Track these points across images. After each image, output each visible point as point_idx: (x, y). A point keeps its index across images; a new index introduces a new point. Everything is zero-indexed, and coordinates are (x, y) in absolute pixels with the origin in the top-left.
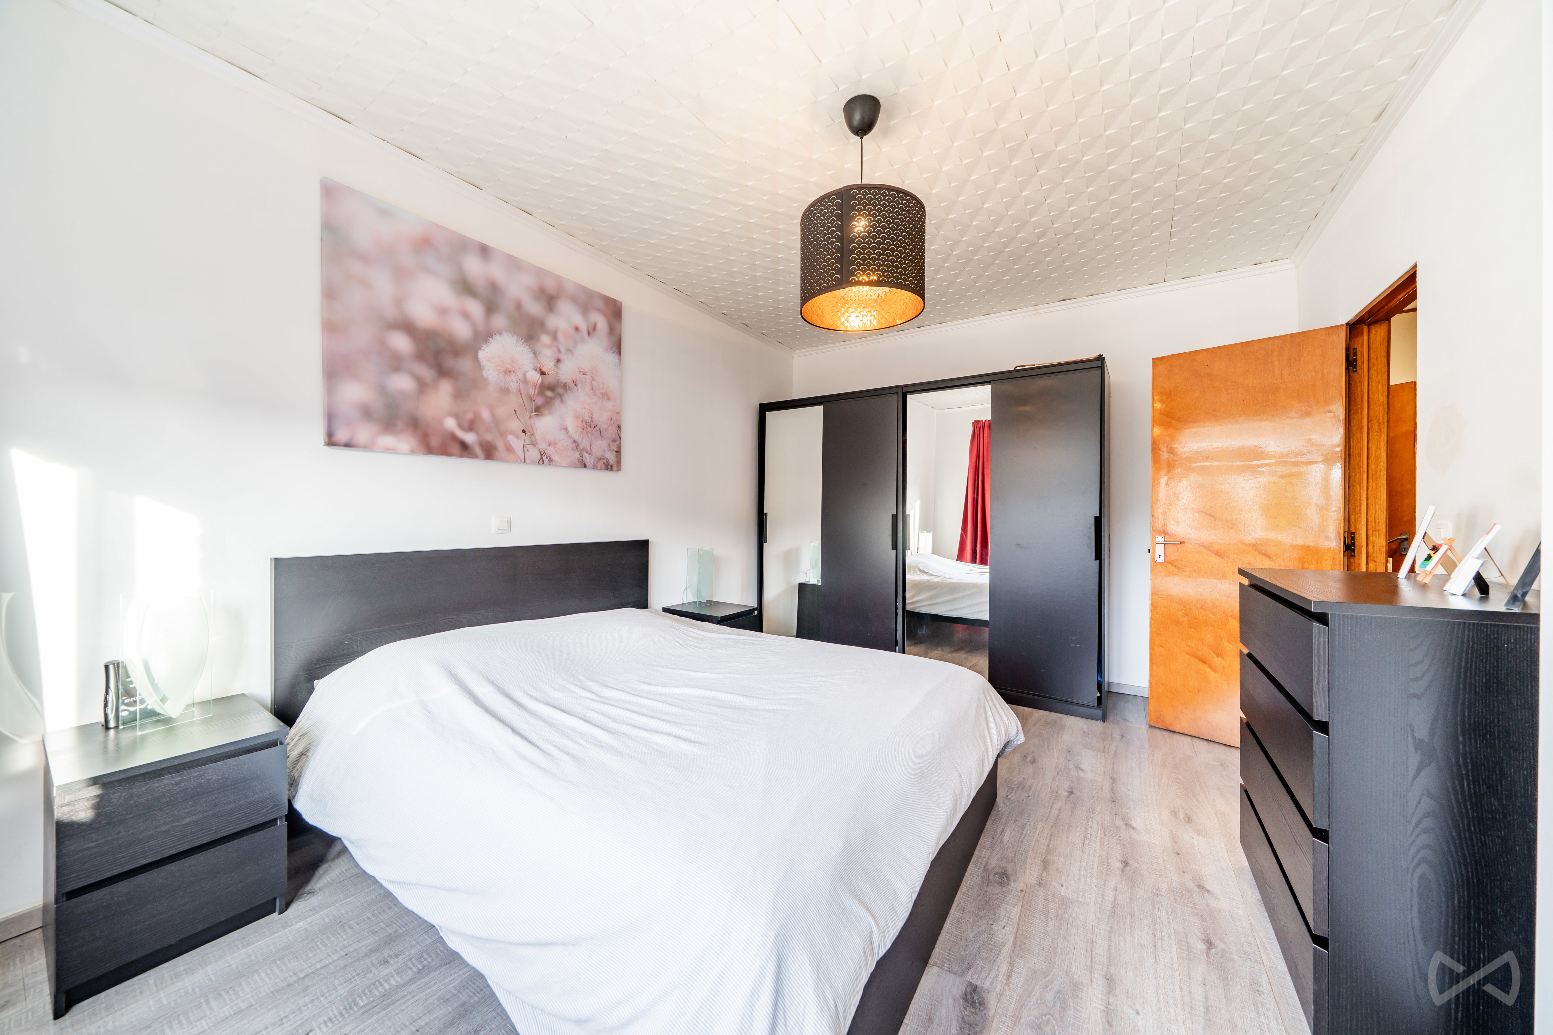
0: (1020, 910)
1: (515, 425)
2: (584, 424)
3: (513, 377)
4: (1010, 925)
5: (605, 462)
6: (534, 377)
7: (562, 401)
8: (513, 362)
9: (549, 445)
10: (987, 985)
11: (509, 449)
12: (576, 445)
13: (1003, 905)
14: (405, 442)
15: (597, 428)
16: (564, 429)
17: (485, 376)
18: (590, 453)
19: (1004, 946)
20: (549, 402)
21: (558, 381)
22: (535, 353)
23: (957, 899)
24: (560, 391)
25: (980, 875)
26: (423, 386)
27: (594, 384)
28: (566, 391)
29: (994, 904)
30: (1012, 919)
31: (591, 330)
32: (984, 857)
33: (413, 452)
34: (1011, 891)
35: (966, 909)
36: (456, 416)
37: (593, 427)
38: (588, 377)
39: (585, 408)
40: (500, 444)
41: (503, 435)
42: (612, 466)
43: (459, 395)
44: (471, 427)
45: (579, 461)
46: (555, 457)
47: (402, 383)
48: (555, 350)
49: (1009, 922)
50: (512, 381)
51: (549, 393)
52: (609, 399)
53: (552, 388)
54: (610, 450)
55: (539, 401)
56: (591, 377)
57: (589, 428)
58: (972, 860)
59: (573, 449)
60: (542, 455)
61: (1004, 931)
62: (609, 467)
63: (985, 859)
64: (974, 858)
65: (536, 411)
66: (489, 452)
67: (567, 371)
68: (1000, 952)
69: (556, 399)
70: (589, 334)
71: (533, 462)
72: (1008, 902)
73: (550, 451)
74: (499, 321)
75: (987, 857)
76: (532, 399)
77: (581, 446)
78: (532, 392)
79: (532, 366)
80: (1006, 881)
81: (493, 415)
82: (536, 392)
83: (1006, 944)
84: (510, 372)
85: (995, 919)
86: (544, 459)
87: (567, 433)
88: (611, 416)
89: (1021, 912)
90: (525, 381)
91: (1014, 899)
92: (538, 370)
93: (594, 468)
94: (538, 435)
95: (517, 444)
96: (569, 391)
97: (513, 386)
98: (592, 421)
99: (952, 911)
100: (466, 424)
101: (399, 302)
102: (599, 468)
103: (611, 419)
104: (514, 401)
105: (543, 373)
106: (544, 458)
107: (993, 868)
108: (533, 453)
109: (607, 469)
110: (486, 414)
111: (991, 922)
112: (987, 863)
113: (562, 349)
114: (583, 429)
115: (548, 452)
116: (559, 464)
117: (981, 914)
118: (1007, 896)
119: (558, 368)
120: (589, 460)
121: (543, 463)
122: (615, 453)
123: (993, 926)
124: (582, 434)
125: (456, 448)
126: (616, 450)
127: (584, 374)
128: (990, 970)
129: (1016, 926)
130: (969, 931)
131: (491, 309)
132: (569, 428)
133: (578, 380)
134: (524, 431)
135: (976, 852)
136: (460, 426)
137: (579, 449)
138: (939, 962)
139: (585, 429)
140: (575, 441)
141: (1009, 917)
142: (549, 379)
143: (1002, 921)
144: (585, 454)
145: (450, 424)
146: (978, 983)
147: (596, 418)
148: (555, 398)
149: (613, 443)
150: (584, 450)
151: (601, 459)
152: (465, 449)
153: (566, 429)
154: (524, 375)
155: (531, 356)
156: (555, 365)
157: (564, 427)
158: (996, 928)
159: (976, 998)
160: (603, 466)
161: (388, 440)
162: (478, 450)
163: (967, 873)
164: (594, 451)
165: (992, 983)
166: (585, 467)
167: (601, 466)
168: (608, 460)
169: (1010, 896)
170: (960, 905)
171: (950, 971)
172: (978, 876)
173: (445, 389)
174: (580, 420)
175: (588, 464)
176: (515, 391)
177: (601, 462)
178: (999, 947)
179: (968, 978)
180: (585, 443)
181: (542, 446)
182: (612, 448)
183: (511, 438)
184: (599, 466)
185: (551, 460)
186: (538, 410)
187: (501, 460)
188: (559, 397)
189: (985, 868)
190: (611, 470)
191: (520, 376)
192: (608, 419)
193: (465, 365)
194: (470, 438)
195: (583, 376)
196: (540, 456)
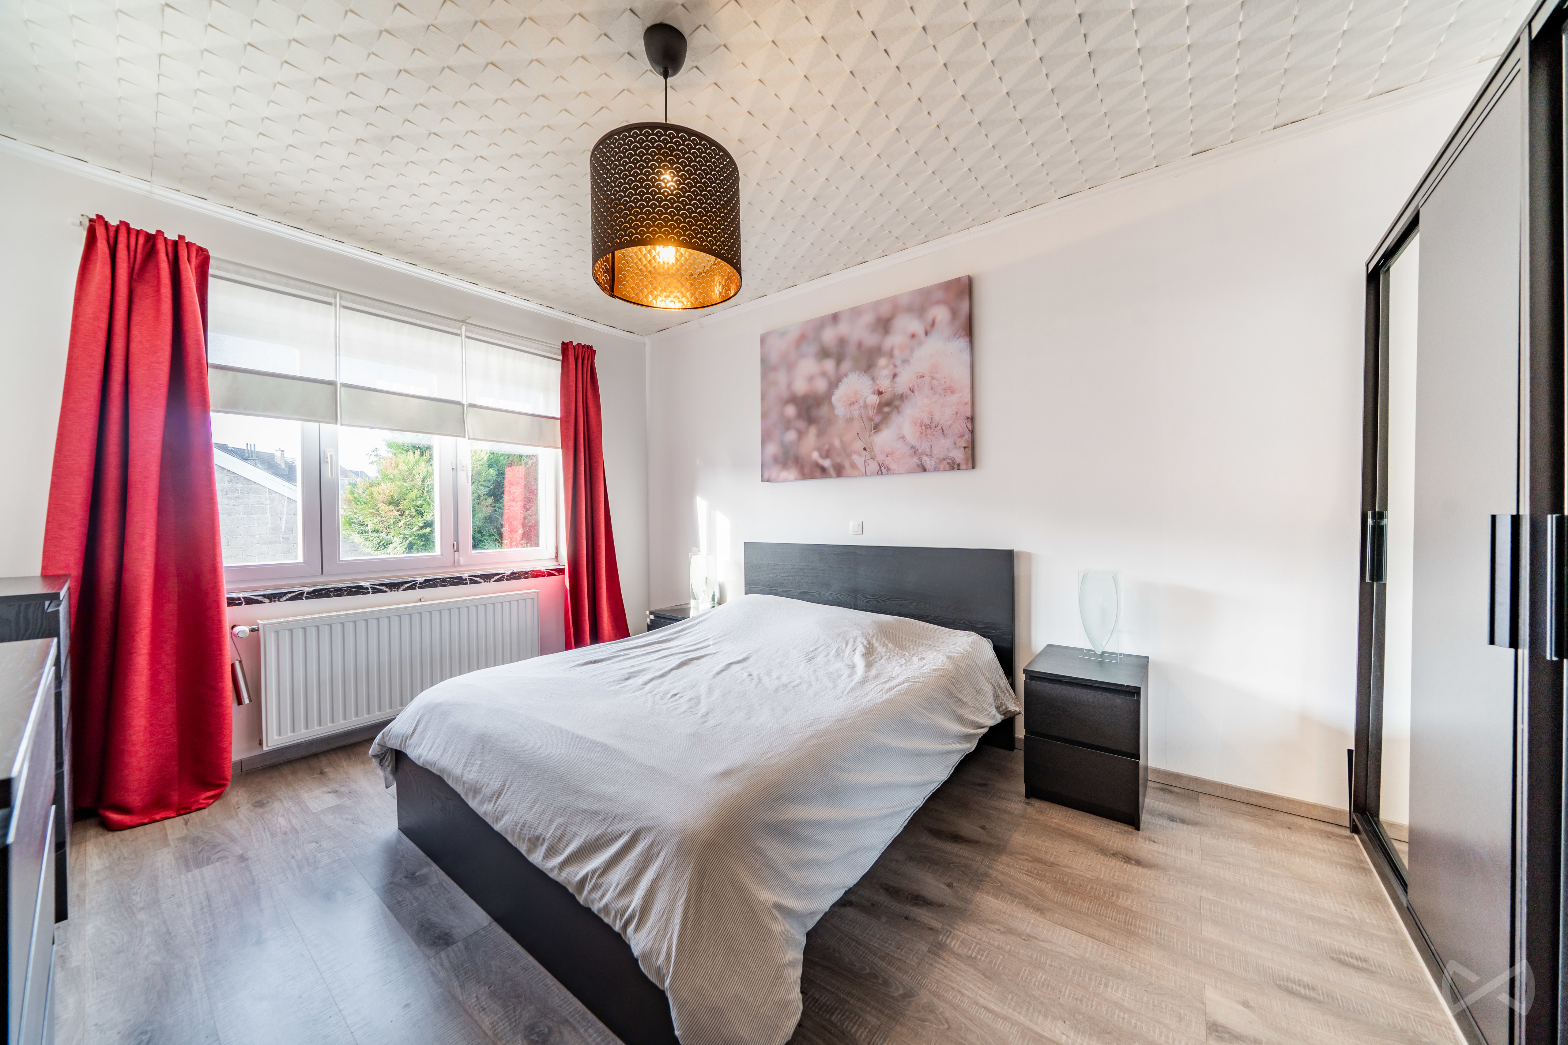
0: (484, 1027)
1: (858, 445)
2: (923, 427)
3: (856, 406)
4: (476, 1005)
5: (950, 461)
6: (874, 399)
7: (899, 412)
8: (856, 394)
9: (887, 456)
10: (443, 954)
11: (854, 466)
12: (914, 450)
13: (502, 1013)
14: (791, 474)
15: (939, 427)
16: (901, 438)
17: (836, 414)
18: (930, 456)
19: (460, 986)
20: (886, 418)
21: (895, 395)
22: (873, 379)
23: (542, 968)
24: (897, 403)
25: (559, 1009)
26: (801, 434)
27: (934, 382)
28: (903, 401)
29: (510, 1003)
30: (480, 1012)
31: (928, 328)
32: (586, 1031)
33: (796, 479)
34: (515, 1034)
35: (524, 973)
36: (818, 449)
37: (933, 427)
38: (927, 379)
39: (923, 412)
40: (847, 464)
41: (849, 455)
42: (959, 465)
43: (820, 434)
44: (827, 455)
45: (918, 465)
46: (893, 466)
47: (791, 436)
48: (891, 366)
49: (479, 1006)
50: (855, 410)
51: (886, 409)
52: (953, 392)
53: (888, 404)
54: (956, 447)
55: (877, 419)
56: (931, 376)
57: (929, 431)
58: (589, 1012)
59: (910, 455)
60: (880, 467)
61: (474, 995)
62: (956, 466)
63: (582, 1031)
64: (590, 1015)
65: (874, 429)
66: (839, 471)
67: (902, 384)
68: (458, 980)
69: (893, 412)
70: (926, 333)
71: (872, 475)
72: (502, 1020)
73: (888, 461)
74: (846, 365)
75: (586, 1035)
76: (871, 420)
77: (920, 451)
78: (871, 413)
79: (871, 391)
80: (532, 1037)
81: (842, 442)
82: (875, 412)
83: (461, 989)
84: (854, 403)
85: (493, 995)
86: (883, 470)
87: (904, 441)
88: (956, 410)
89: (481, 1028)
90: (866, 406)
91: (502, 1030)
92: (876, 392)
93: (936, 469)
94: (877, 449)
95: (858, 460)
96: (906, 400)
97: (856, 414)
98: (931, 422)
99: (531, 958)
100: (824, 454)
101: (789, 386)
102: (941, 470)
103: (957, 413)
104: (857, 425)
105: (880, 393)
106: (883, 468)
107: (561, 1033)
108: (873, 466)
109: (953, 469)
110: (837, 443)
111: (492, 988)
112: (575, 1029)
113: (898, 363)
114: (922, 433)
115: (886, 463)
116: (896, 472)
117: (509, 984)
118: (510, 1024)
119: (895, 382)
120: (928, 462)
121: (882, 474)
122: (963, 449)
123: (487, 987)
124: (921, 438)
125: (818, 473)
126: (964, 446)
127: (922, 377)
128: (451, 963)
129: (470, 1011)
130: (499, 964)
131: (839, 360)
132: (906, 436)
133: (916, 385)
134: (865, 449)
135: (601, 1025)
136: (821, 456)
137: (917, 454)
138: (490, 928)
139: (924, 432)
140: (912, 447)
141: (484, 1010)
142: (886, 397)
143: (486, 999)
144: (925, 458)
145: (815, 455)
146: (449, 949)
147: (936, 418)
148: (891, 411)
149: (959, 439)
150: (924, 453)
151: (944, 459)
152: (823, 472)
153: (903, 437)
154: (865, 401)
155: (870, 382)
156: (891, 381)
157: (901, 436)
158: (482, 989)
159: (441, 941)
160: (947, 466)
161: (784, 474)
162: (832, 472)
163: (571, 995)
164: (935, 452)
165: (441, 959)
166: (925, 470)
167: (945, 467)
168: (953, 460)
169: (509, 1028)
170: (532, 969)
171: (476, 933)
172: (560, 1006)
173: (813, 431)
174: (918, 425)
175: (928, 466)
176: (857, 417)
177: (945, 462)
178: (463, 981)
179: (459, 944)
180: (924, 447)
181: (880, 458)
182: (958, 445)
183: (855, 457)
184: (942, 467)
185: (888, 469)
186: (877, 428)
187: (848, 476)
188: (896, 410)
189: (566, 1021)
190: (958, 469)
191: (862, 403)
192: (953, 414)
193: (824, 411)
194: (826, 463)
195: (920, 380)
196: (878, 468)
